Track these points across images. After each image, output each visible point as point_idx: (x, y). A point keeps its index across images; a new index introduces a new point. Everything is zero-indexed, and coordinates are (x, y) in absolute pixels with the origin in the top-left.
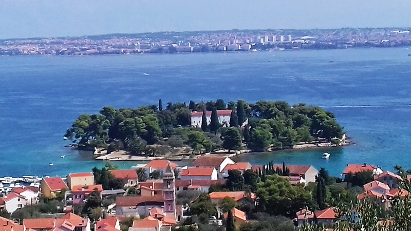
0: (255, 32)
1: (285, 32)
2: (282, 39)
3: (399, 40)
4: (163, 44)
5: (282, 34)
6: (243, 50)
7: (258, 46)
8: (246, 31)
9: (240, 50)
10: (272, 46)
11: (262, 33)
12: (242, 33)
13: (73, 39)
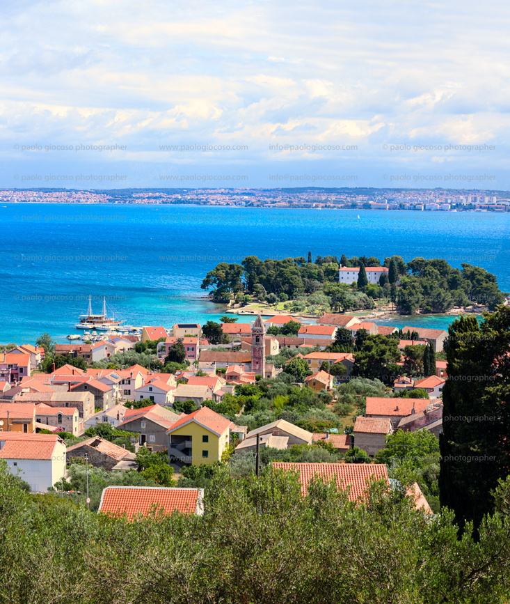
0: (458, 192)
1: (490, 193)
2: (487, 200)
4: (359, 200)
5: (487, 195)
6: (442, 210)
7: (458, 206)
8: (449, 190)
9: (439, 210)
10: (474, 208)
11: (465, 192)
12: (445, 192)
13: (265, 190)
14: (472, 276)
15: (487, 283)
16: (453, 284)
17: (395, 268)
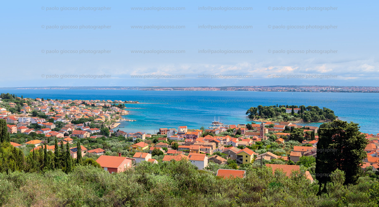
0: (322, 86)
1: (332, 87)
2: (331, 89)
3: (371, 91)
4: (292, 89)
7: (322, 91)
8: (319, 86)
9: (316, 92)
10: (327, 91)
11: (324, 87)
13: (264, 87)
14: (326, 111)
15: (331, 113)
16: (320, 113)
17: (302, 109)
